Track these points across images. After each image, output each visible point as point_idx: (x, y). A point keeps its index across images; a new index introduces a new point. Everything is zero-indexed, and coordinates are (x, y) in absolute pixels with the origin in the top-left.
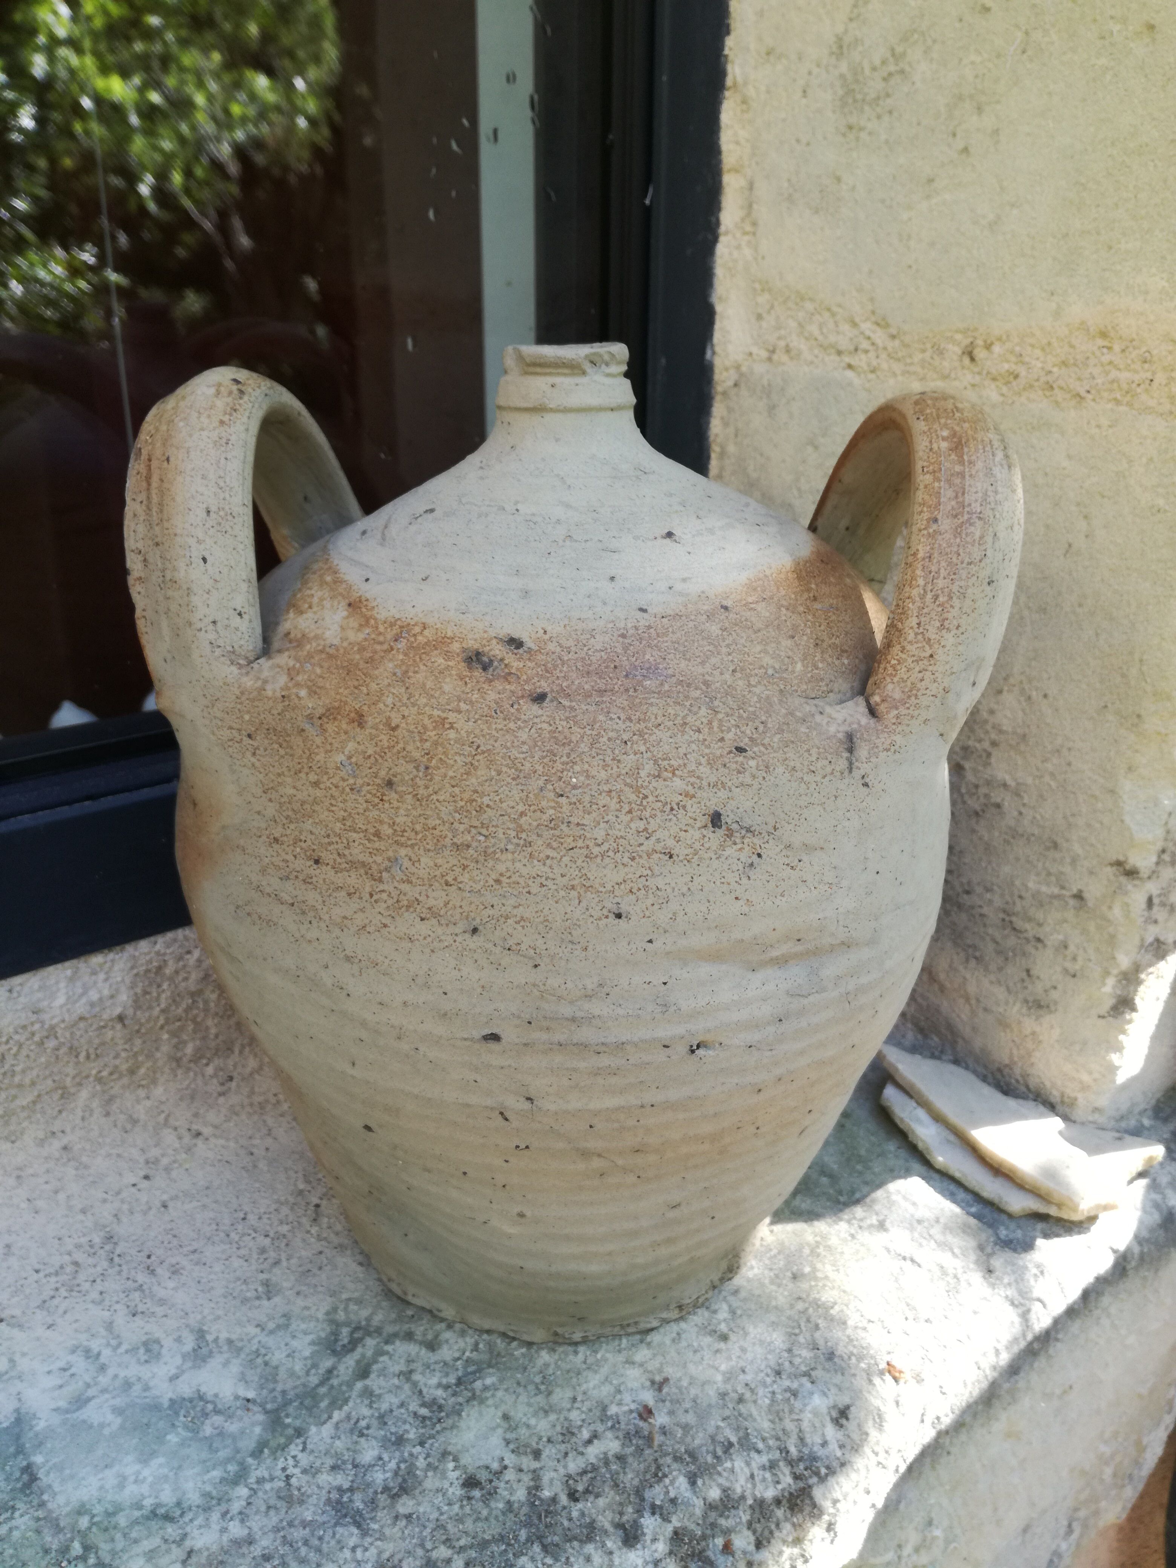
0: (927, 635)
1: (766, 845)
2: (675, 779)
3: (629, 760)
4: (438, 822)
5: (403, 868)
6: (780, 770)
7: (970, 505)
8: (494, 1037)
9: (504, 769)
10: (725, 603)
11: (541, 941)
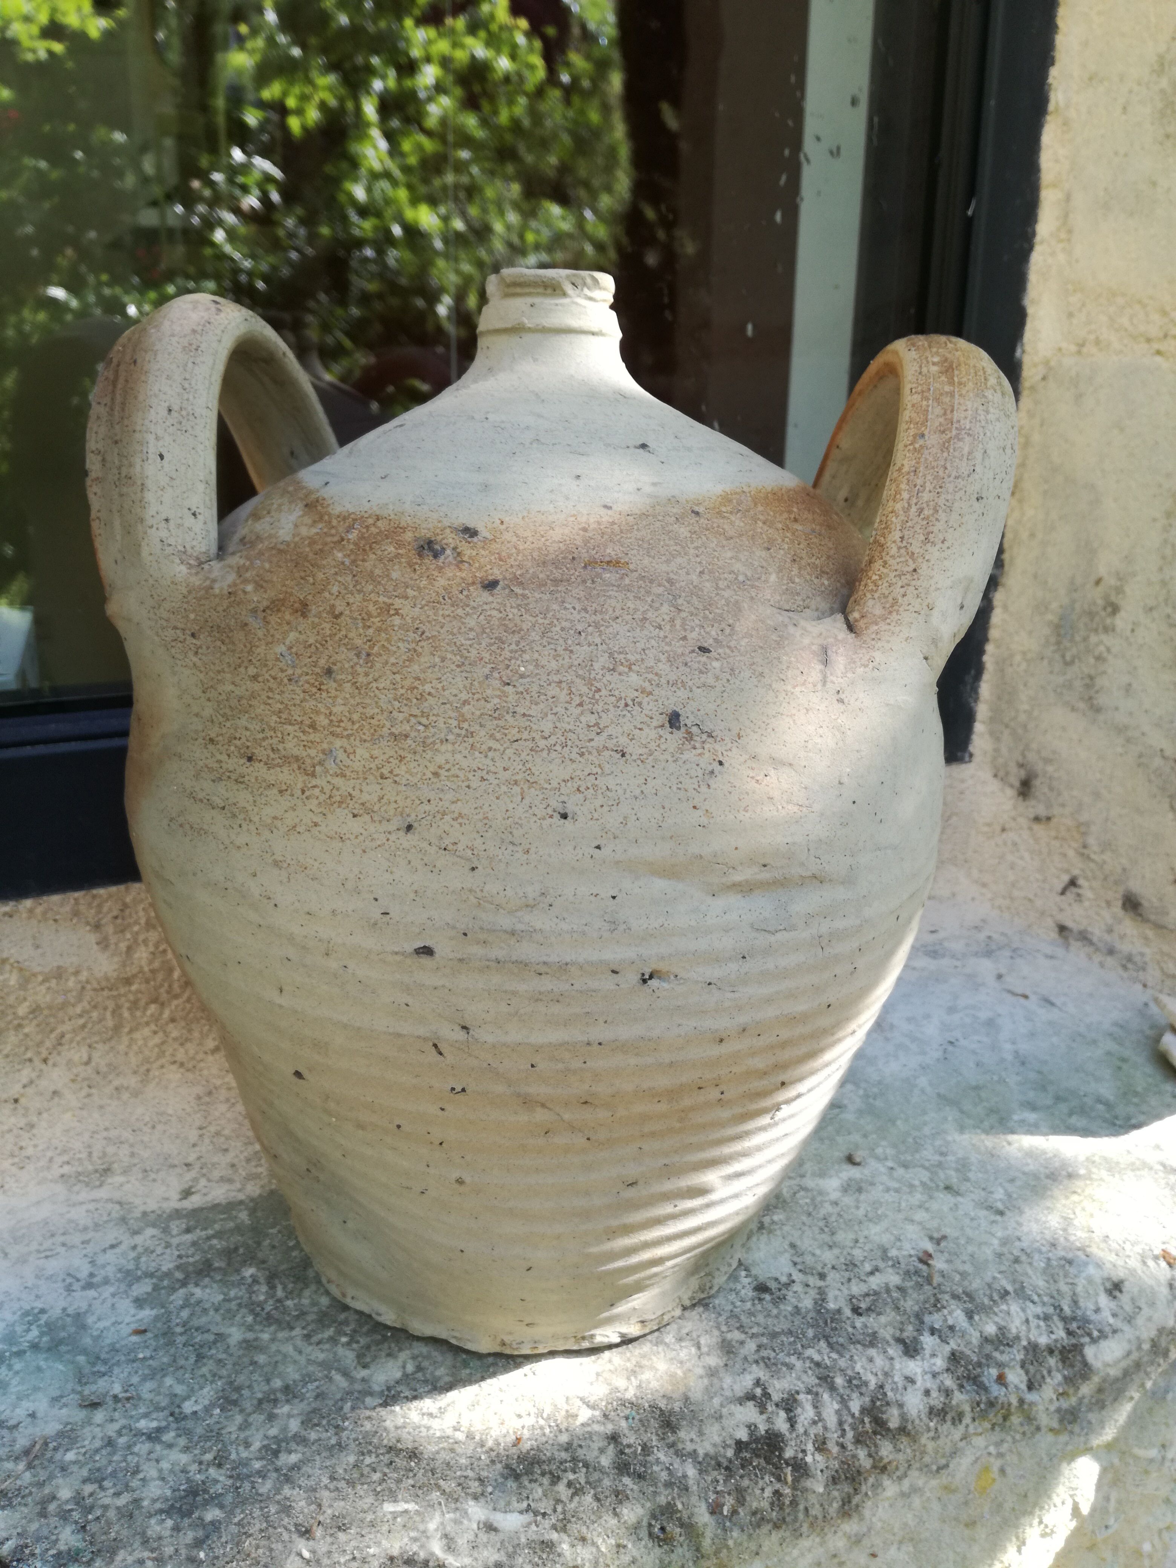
0: (910, 549)
1: (729, 753)
2: (631, 674)
3: (583, 651)
4: (376, 710)
5: (338, 761)
6: (747, 674)
7: (959, 421)
8: (427, 951)
9: (449, 656)
10: (696, 509)
11: (479, 841)
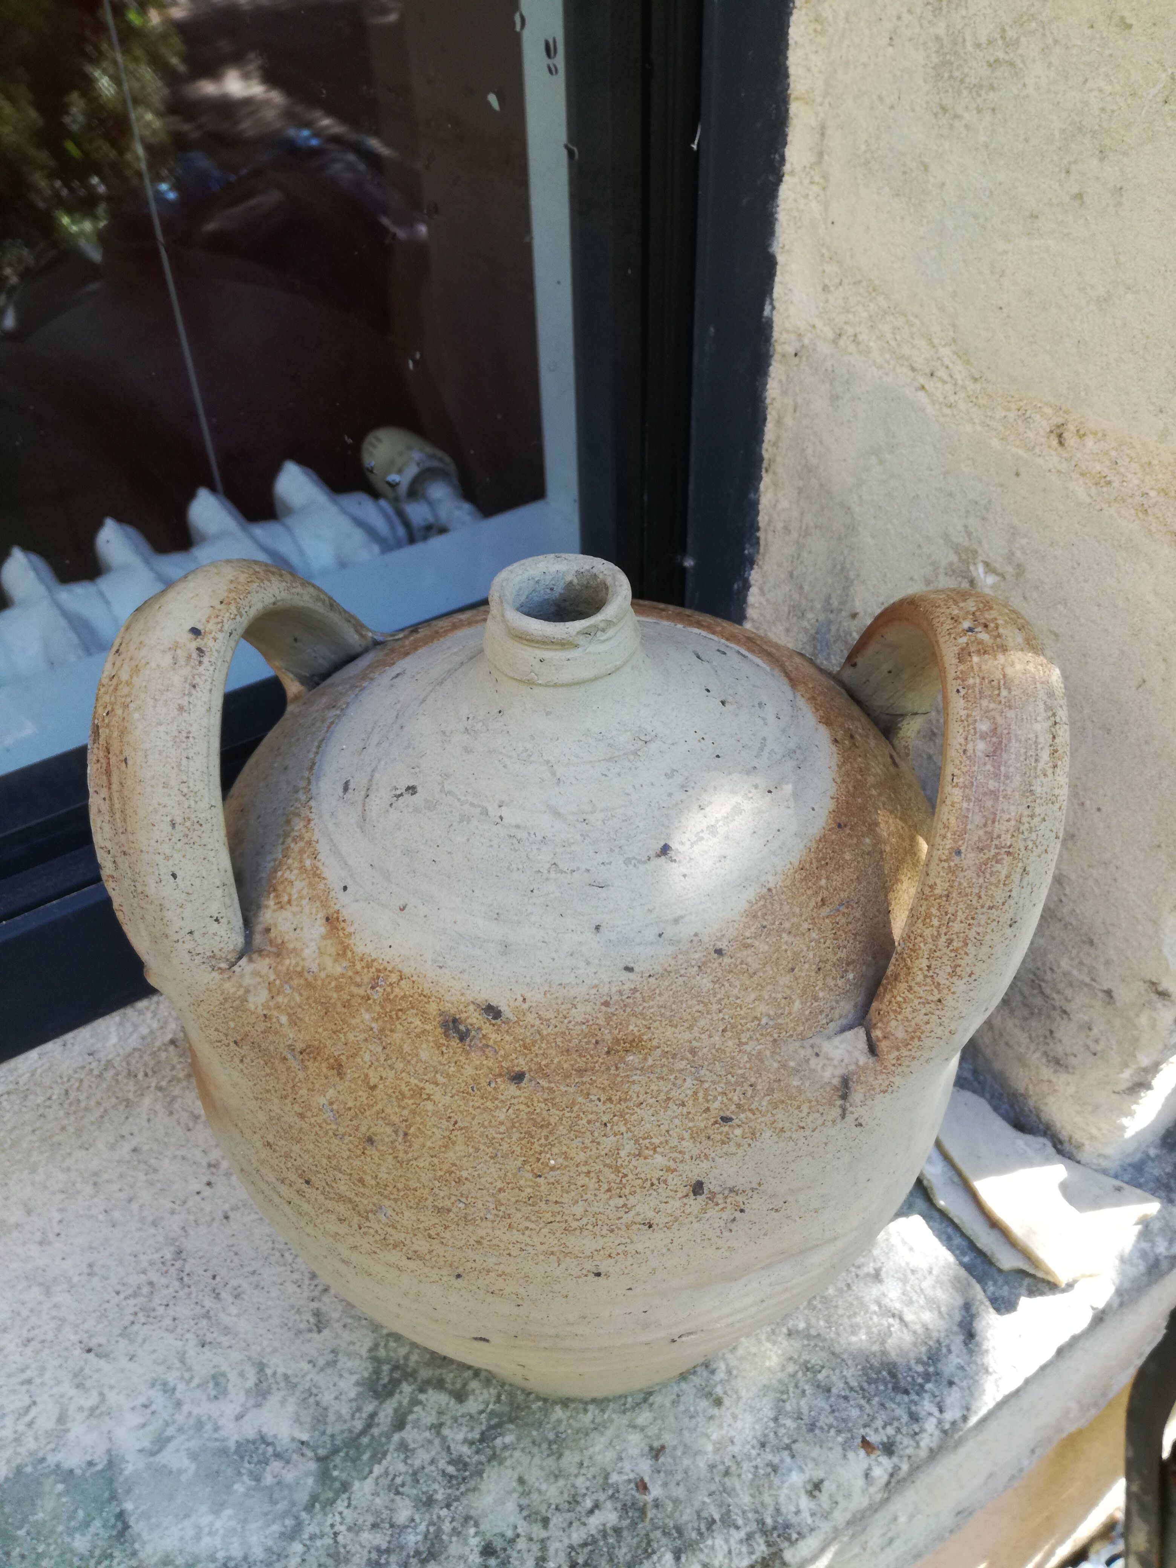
0: (936, 979)
2: (656, 1156)
3: (609, 1142)
4: (419, 1185)
5: (388, 1215)
9: (482, 1147)
10: (719, 945)
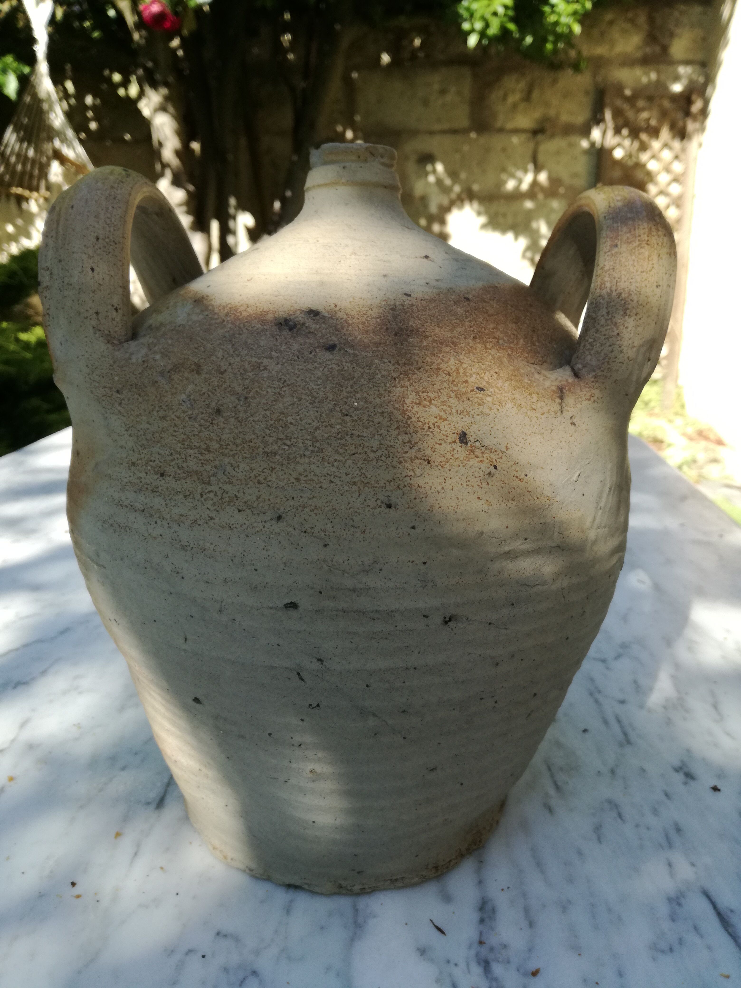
0: (614, 321)
1: (501, 460)
3: (397, 391)
4: (253, 436)
5: (226, 473)
6: (510, 405)
7: (640, 235)
8: (293, 606)
9: (304, 397)
10: (467, 296)
11: (330, 525)
